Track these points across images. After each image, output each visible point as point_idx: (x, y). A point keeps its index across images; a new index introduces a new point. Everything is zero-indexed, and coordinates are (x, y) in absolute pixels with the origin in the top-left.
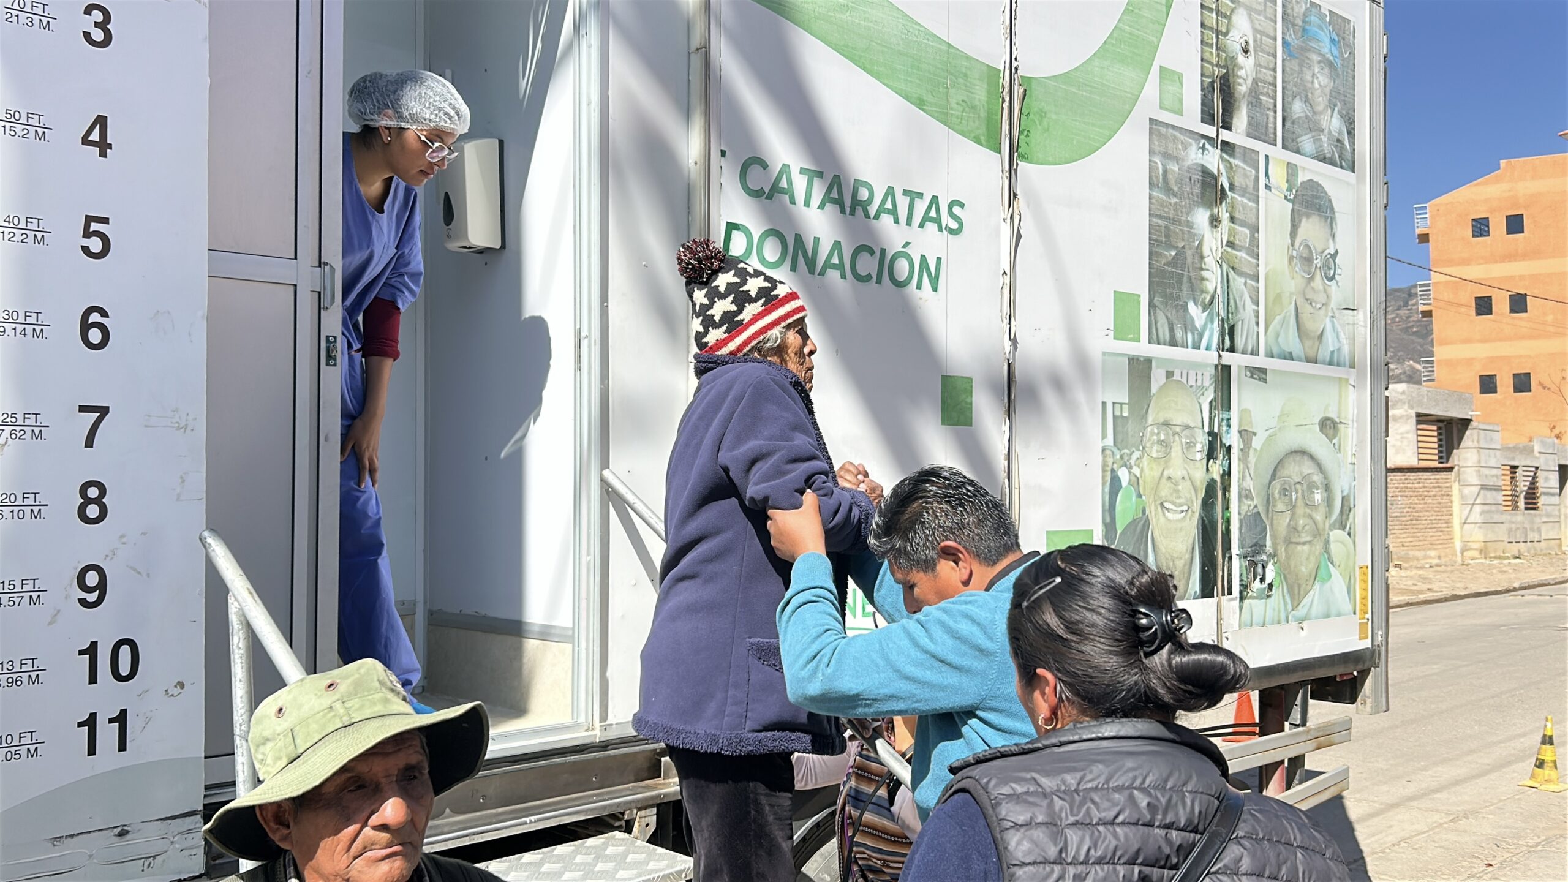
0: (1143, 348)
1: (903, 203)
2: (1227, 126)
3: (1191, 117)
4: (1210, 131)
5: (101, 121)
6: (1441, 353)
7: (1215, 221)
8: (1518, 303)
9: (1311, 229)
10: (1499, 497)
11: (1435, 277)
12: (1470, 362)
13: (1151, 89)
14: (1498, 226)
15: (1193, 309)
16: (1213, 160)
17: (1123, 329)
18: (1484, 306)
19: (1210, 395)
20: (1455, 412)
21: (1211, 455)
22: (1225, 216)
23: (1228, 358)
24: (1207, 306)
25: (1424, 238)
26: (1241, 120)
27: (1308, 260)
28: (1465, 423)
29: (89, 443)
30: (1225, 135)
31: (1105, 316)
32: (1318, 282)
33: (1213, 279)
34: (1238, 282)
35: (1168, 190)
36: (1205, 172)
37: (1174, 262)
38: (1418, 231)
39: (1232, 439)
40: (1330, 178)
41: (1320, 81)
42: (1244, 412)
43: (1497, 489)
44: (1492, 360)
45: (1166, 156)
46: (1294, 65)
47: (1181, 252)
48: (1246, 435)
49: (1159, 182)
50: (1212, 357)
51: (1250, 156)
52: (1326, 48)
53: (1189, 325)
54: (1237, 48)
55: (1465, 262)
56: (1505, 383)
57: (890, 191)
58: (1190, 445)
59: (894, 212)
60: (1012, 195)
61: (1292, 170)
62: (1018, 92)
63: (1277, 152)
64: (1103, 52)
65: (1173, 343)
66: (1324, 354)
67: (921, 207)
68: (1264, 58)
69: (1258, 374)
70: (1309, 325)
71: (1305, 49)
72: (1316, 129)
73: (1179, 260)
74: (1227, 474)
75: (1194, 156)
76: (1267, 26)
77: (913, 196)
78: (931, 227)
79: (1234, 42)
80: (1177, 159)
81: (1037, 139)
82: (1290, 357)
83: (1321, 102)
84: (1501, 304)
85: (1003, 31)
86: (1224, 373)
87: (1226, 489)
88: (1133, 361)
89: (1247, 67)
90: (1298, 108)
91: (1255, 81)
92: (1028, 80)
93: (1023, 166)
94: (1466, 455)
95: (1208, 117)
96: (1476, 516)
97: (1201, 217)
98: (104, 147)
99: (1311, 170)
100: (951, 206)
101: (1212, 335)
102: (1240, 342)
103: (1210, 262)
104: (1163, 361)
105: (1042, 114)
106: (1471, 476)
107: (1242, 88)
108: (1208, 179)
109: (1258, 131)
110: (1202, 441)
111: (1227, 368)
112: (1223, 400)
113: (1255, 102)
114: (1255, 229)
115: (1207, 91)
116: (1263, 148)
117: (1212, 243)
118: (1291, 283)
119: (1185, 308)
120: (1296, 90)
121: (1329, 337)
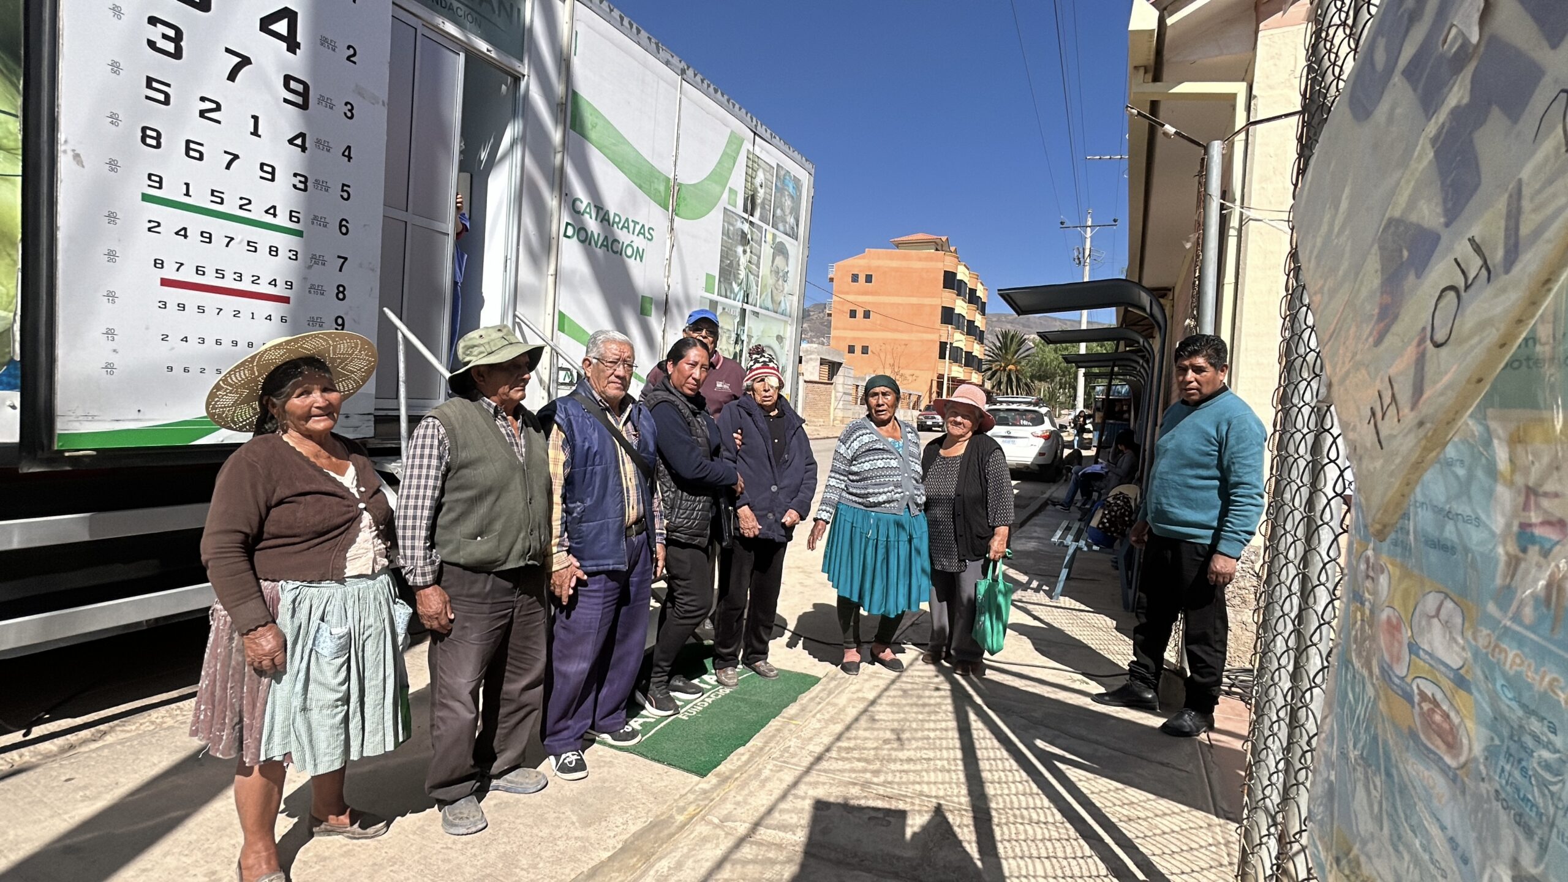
0: (715, 297)
1: (632, 225)
2: (752, 215)
3: (739, 210)
4: (746, 216)
5: (349, 148)
6: (833, 333)
7: (745, 252)
8: (867, 315)
9: (779, 260)
10: (850, 398)
11: (835, 298)
12: (845, 338)
13: (725, 195)
14: (862, 278)
15: (734, 285)
16: (746, 227)
17: (709, 289)
18: (853, 314)
19: (738, 319)
20: (836, 359)
21: (736, 343)
22: (748, 251)
23: (745, 306)
24: (740, 285)
25: (832, 280)
26: (757, 213)
27: (778, 273)
28: (840, 364)
29: (340, 270)
30: (751, 218)
31: (702, 282)
32: (780, 282)
33: (742, 274)
34: (751, 277)
35: (729, 237)
36: (743, 232)
37: (728, 265)
38: (830, 276)
39: (744, 337)
40: (788, 242)
41: (788, 203)
42: (749, 328)
43: (850, 394)
44: (854, 339)
45: (729, 223)
46: (778, 194)
47: (731, 262)
48: (750, 337)
49: (726, 233)
50: (740, 304)
51: (760, 228)
52: (791, 190)
53: (732, 291)
54: (758, 185)
55: (847, 293)
56: (858, 349)
57: (627, 220)
58: (729, 337)
59: (628, 228)
60: (672, 229)
61: (774, 236)
62: (676, 188)
63: (769, 228)
64: (709, 178)
65: (726, 297)
66: (780, 310)
67: (638, 228)
68: (768, 191)
69: (756, 314)
70: (775, 298)
71: (783, 189)
72: (785, 222)
73: (730, 265)
74: (741, 351)
75: (739, 225)
76: (769, 177)
77: (636, 223)
78: (641, 236)
79: (757, 181)
80: (733, 225)
81: (682, 209)
82: (768, 309)
83: (787, 211)
84: (860, 314)
85: (672, 163)
86: (744, 311)
87: (741, 356)
88: (711, 301)
89: (761, 193)
90: (779, 212)
91: (764, 199)
92: (680, 185)
93: (676, 218)
94: (839, 379)
95: (745, 211)
96: (840, 406)
97: (740, 249)
98: (349, 158)
99: (782, 238)
100: (650, 228)
101: (741, 296)
102: (750, 300)
103: (742, 267)
104: (722, 303)
105: (685, 199)
106: (840, 388)
107: (759, 201)
108: (744, 235)
109: (763, 219)
110: (734, 336)
111: (745, 310)
112: (742, 322)
113: (763, 208)
114: (759, 257)
115: (746, 200)
116: (765, 226)
117: (743, 261)
118: (771, 281)
119: (731, 284)
120: (779, 205)
121: (783, 304)
